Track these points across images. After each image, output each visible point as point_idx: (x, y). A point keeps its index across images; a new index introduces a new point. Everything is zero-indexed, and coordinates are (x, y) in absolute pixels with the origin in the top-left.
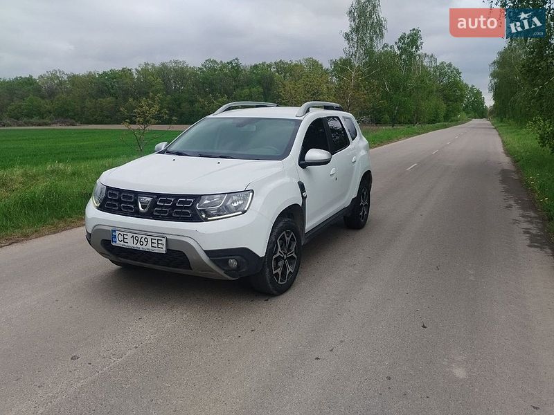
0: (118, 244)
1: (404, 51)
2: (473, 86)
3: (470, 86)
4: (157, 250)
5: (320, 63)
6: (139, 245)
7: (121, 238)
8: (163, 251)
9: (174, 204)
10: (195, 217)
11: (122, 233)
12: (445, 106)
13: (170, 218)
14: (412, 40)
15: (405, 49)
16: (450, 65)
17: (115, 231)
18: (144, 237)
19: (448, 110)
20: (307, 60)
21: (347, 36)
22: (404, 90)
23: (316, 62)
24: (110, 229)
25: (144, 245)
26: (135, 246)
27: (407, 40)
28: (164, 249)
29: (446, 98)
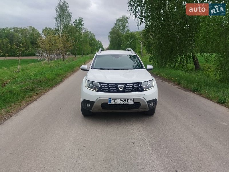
0: (112, 103)
1: (76, 26)
2: (98, 40)
3: (97, 41)
4: (130, 103)
5: (35, 28)
6: (122, 102)
7: (113, 101)
8: (132, 103)
9: (133, 86)
10: (142, 90)
11: (114, 99)
12: (91, 48)
13: (132, 91)
14: (80, 22)
15: (77, 25)
16: (90, 32)
17: (110, 99)
18: (124, 99)
19: (92, 50)
20: (29, 27)
21: (56, 19)
22: (79, 42)
23: (33, 28)
24: (108, 98)
25: (124, 102)
26: (120, 103)
27: (77, 22)
28: (133, 102)
29: (91, 45)
